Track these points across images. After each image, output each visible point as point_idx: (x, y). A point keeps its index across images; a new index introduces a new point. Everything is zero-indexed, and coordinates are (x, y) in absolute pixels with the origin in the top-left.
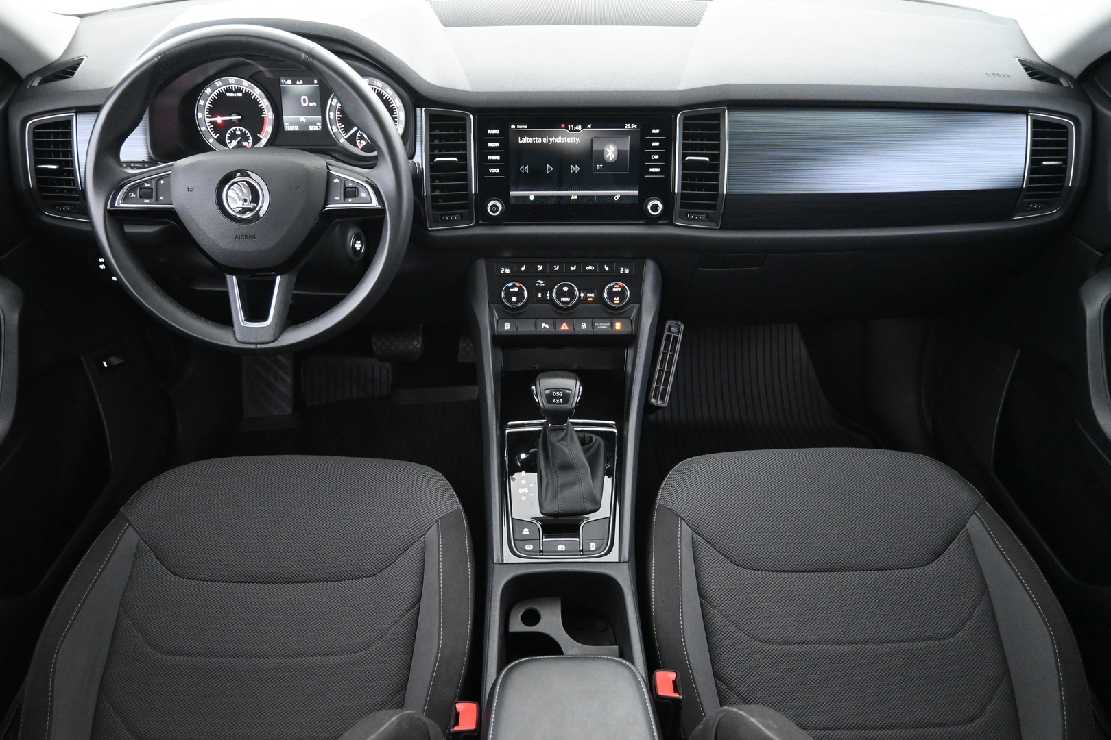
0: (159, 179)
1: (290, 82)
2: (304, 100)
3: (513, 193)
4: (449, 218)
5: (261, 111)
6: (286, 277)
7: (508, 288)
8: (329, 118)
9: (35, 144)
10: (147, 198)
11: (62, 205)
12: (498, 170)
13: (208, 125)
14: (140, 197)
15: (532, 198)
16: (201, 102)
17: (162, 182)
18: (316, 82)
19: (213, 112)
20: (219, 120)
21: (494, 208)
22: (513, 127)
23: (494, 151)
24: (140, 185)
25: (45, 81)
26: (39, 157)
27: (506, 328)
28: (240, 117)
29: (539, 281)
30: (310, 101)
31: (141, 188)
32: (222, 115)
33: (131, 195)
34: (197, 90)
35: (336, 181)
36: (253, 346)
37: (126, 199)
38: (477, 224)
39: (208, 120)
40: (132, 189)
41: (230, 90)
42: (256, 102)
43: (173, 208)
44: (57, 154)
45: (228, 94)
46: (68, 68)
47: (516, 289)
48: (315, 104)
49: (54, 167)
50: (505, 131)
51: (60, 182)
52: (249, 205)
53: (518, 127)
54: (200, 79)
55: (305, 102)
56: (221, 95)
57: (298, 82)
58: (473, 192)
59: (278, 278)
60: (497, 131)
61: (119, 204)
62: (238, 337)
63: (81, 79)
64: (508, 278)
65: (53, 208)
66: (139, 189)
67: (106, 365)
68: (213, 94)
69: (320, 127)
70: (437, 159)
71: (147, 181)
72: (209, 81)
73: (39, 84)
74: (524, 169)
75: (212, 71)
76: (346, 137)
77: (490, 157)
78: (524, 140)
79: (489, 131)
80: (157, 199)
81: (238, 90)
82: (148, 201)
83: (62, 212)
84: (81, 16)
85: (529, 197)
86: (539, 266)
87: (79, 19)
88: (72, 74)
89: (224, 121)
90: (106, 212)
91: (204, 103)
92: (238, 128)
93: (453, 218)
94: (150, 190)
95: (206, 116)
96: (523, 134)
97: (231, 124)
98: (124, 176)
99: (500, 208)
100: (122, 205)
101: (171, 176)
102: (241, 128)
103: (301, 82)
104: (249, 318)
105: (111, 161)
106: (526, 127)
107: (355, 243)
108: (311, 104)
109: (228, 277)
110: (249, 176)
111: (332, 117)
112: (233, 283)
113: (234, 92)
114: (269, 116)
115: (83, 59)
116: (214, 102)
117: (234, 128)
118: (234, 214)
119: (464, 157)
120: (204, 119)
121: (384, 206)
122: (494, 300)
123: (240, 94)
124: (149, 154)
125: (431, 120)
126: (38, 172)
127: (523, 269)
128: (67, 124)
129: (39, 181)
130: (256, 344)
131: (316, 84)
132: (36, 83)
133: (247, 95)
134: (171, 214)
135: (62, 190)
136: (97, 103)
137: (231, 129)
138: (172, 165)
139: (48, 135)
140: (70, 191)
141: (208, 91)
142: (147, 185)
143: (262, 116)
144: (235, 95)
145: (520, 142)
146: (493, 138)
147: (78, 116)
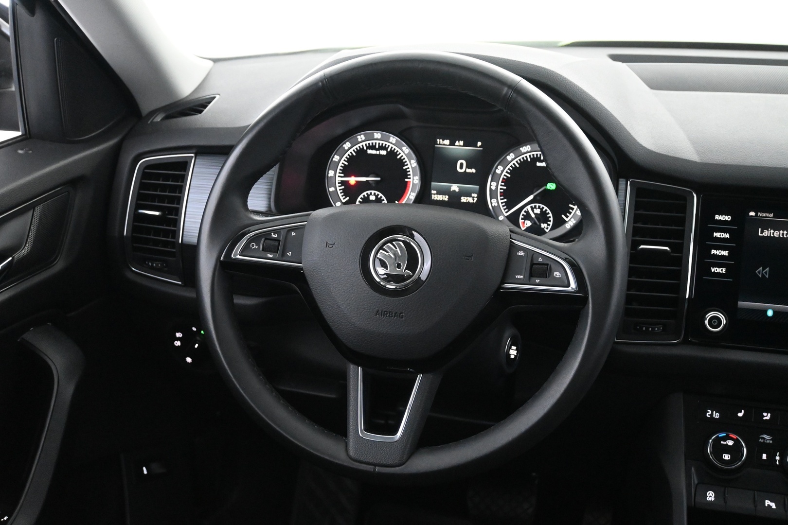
0: (291, 230)
1: (447, 142)
2: (462, 165)
3: (742, 304)
4: (647, 329)
5: (405, 174)
6: (430, 376)
7: (719, 439)
8: (490, 188)
9: (141, 186)
10: (270, 251)
11: (153, 260)
12: (724, 270)
13: (337, 185)
14: (263, 250)
15: (770, 313)
16: (336, 158)
17: (293, 234)
18: (479, 144)
19: (346, 171)
20: (352, 180)
21: (715, 322)
22: (752, 214)
23: (721, 244)
24: (266, 236)
25: (167, 117)
26: (142, 200)
27: (709, 499)
28: (379, 179)
29: (765, 436)
30: (468, 167)
31: (266, 239)
32: (356, 176)
33: (253, 245)
34: (334, 144)
35: (521, 253)
36: (370, 468)
37: (245, 251)
38: (685, 342)
39: (338, 179)
40: (255, 239)
41: (372, 147)
42: (401, 163)
43: (301, 268)
44: (162, 199)
45: (369, 151)
46: (195, 106)
47: (730, 443)
48: (473, 171)
49: (157, 213)
50: (740, 218)
51: (157, 232)
52: (403, 270)
53: (760, 214)
54: (339, 131)
55: (461, 167)
56: (361, 152)
57: (457, 143)
58: (687, 297)
59: (419, 377)
60: (728, 218)
61: (236, 254)
62: (352, 452)
63: (208, 117)
64: (714, 426)
65: (141, 264)
66: (263, 239)
67: (145, 472)
68: (351, 150)
69: (476, 199)
70: (642, 247)
71: (275, 231)
72: (350, 134)
73: (161, 120)
74: (763, 272)
75: (356, 122)
76: (506, 215)
77: (713, 252)
78: (766, 233)
79: (717, 217)
80: (284, 254)
81: (382, 148)
82: (271, 256)
83: (152, 270)
84: (215, 61)
85: (766, 311)
86: (765, 414)
87: (211, 63)
88: (201, 112)
89: (357, 182)
90: (218, 264)
91: (339, 160)
92: (373, 192)
93: (653, 329)
94: (276, 243)
95: (338, 174)
96: (767, 225)
97: (367, 186)
98: (247, 222)
99: (724, 322)
100: (238, 257)
101: (306, 230)
102: (377, 193)
103: (461, 143)
104: (370, 427)
105: (237, 201)
106: (772, 215)
107: (510, 348)
108: (468, 171)
109: (352, 367)
111: (493, 188)
112: (357, 377)
113: (377, 150)
114: (414, 180)
115: (214, 98)
116: (351, 159)
117: (369, 192)
119: (680, 249)
120: (335, 176)
121: (587, 294)
122: (696, 454)
123: (384, 153)
124: (270, 205)
125: (637, 196)
126: (137, 218)
127: (740, 415)
128: (183, 166)
129: (134, 229)
130: (375, 465)
131: (480, 147)
132: (158, 119)
133: (392, 154)
134: (297, 276)
135: (156, 243)
137: (365, 193)
138: (309, 215)
139: (158, 177)
140: (166, 244)
141: (347, 145)
142: (274, 236)
143: (406, 180)
144: (378, 152)
145: (760, 234)
146: (722, 226)
147: (197, 157)
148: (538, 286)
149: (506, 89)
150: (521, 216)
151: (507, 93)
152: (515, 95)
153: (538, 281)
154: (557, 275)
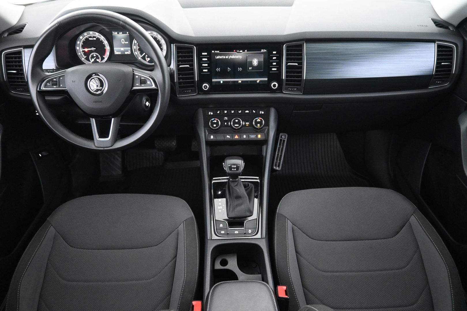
0: (60, 77)
1: (116, 33)
3: (213, 80)
4: (186, 91)
5: (104, 46)
6: (116, 118)
7: (212, 121)
8: (134, 49)
9: (6, 62)
10: (55, 85)
11: (19, 88)
12: (207, 70)
13: (81, 52)
14: (52, 85)
15: (222, 82)
16: (78, 42)
17: (61, 78)
18: (128, 33)
19: (83, 47)
20: (86, 50)
21: (206, 87)
22: (213, 52)
23: (205, 62)
24: (52, 80)
25: (10, 34)
26: (8, 68)
27: (211, 138)
28: (95, 49)
29: (225, 118)
30: (125, 41)
31: (52, 81)
32: (87, 48)
33: (48, 84)
34: (76, 37)
35: (137, 77)
36: (103, 149)
37: (46, 86)
38: (198, 94)
39: (81, 50)
40: (48, 82)
41: (91, 37)
42: (102, 42)
43: (66, 90)
44: (16, 66)
45: (90, 39)
46: (20, 28)
47: (215, 121)
48: (127, 43)
49: (15, 72)
50: (210, 54)
51: (18, 78)
53: (215, 51)
54: (78, 32)
55: (123, 42)
56: (87, 39)
57: (120, 33)
58: (196, 80)
59: (113, 119)
60: (206, 54)
61: (43, 88)
62: (96, 145)
63: (27, 33)
64: (212, 116)
65: (15, 89)
66: (51, 81)
67: (40, 155)
68: (83, 39)
69: (130, 52)
70: (180, 66)
71: (55, 78)
72: (81, 33)
73: (7, 36)
74: (218, 70)
75: (83, 29)
76: (141, 57)
77: (203, 65)
78: (218, 57)
79: (203, 54)
80: (59, 86)
81: (94, 37)
82: (55, 87)
83: (19, 91)
84: (26, 5)
85: (220, 82)
86: (225, 111)
87: (24, 7)
88: (21, 31)
89: (88, 50)
90: (37, 92)
91: (80, 43)
92: (94, 53)
93: (188, 91)
94: (56, 82)
95: (80, 48)
96: (218, 54)
97: (91, 52)
98: (44, 76)
100: (44, 89)
101: (65, 75)
102: (96, 53)
103: (121, 33)
104: (101, 137)
105: (39, 70)
106: (219, 51)
107: (146, 103)
109: (91, 119)
110: (99, 75)
111: (135, 48)
112: (93, 121)
113: (92, 38)
114: (108, 48)
115: (26, 24)
116: (84, 42)
118: (93, 92)
119: (192, 65)
121: (158, 87)
122: (206, 126)
123: (95, 39)
124: (56, 65)
125: (177, 49)
126: (8, 74)
127: (218, 112)
128: (20, 53)
129: (8, 78)
130: (104, 147)
132: (6, 35)
133: (98, 39)
134: (65, 93)
135: (19, 82)
136: (32, 44)
137: (92, 54)
138: (65, 71)
139: (12, 58)
140: (22, 82)
141: (81, 37)
142: (55, 80)
143: (105, 48)
144: (93, 39)
145: (216, 58)
146: (205, 56)
147: (25, 49)
148: (143, 87)
149: (121, 22)
150: (146, 57)
151: (122, 23)
152: (124, 24)
153: (143, 85)
154: (149, 83)
